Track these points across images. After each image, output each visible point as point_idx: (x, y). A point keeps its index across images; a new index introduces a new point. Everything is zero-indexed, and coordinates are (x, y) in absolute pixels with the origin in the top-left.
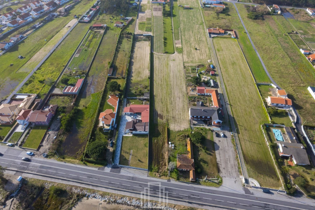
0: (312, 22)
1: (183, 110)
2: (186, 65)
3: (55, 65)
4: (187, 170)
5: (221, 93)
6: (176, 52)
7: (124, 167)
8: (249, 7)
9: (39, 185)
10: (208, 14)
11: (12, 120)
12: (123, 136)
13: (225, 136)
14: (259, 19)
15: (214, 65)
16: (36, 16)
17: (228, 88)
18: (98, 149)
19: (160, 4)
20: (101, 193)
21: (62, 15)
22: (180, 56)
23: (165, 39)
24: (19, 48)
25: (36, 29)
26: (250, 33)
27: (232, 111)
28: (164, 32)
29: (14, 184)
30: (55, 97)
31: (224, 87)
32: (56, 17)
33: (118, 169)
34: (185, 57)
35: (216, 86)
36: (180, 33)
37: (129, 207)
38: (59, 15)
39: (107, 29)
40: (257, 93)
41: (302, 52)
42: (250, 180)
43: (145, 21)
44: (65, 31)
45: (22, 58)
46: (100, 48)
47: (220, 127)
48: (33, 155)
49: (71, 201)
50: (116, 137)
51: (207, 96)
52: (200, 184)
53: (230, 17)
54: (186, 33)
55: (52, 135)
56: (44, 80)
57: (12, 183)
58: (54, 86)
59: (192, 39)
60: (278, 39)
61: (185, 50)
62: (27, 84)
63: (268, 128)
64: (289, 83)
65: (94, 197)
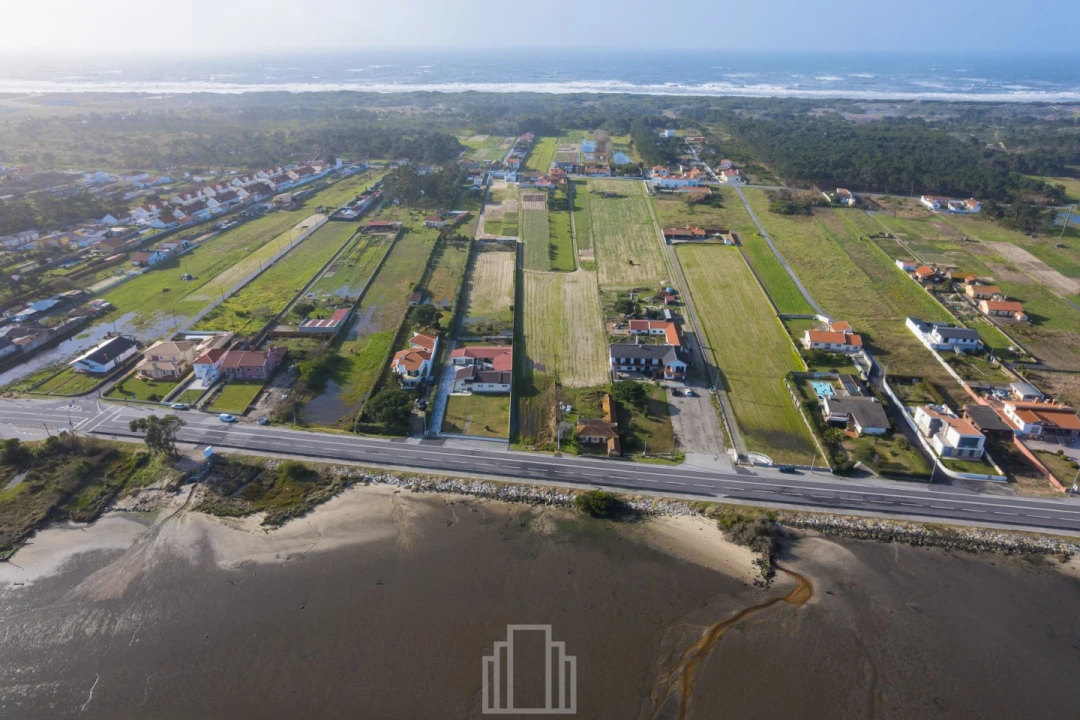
0: (932, 220)
1: (595, 358)
2: (603, 289)
3: (275, 288)
4: (601, 439)
5: (691, 331)
6: (580, 269)
7: (452, 438)
8: (774, 192)
9: (253, 464)
10: (667, 205)
11: (180, 370)
12: (448, 397)
13: (694, 395)
14: (798, 214)
15: (676, 288)
16: (220, 210)
17: (707, 324)
18: (392, 399)
19: (540, 189)
20: (399, 474)
21: (286, 209)
22: (591, 275)
23: (553, 248)
24: (181, 264)
25: (221, 231)
26: (773, 236)
27: (715, 358)
28: (551, 236)
29: (195, 463)
30: (280, 339)
31: (698, 321)
32: (271, 212)
33: (439, 441)
34: (603, 278)
35: (677, 321)
36: (591, 239)
37: (464, 497)
38: (279, 208)
39: (403, 232)
40: (780, 331)
41: (900, 265)
42: (750, 456)
43: (501, 218)
44: (294, 235)
45: (190, 278)
46: (388, 263)
47: (683, 381)
48: (234, 421)
49: (329, 487)
50: (433, 394)
51: (654, 336)
52: (632, 461)
53: (723, 210)
54: (607, 238)
55: (276, 394)
56: (248, 313)
57: (191, 460)
58: (274, 321)
59: (622, 248)
60: (843, 247)
61: (603, 265)
62: (206, 319)
63: (799, 381)
64: (862, 316)
65: (383, 481)
